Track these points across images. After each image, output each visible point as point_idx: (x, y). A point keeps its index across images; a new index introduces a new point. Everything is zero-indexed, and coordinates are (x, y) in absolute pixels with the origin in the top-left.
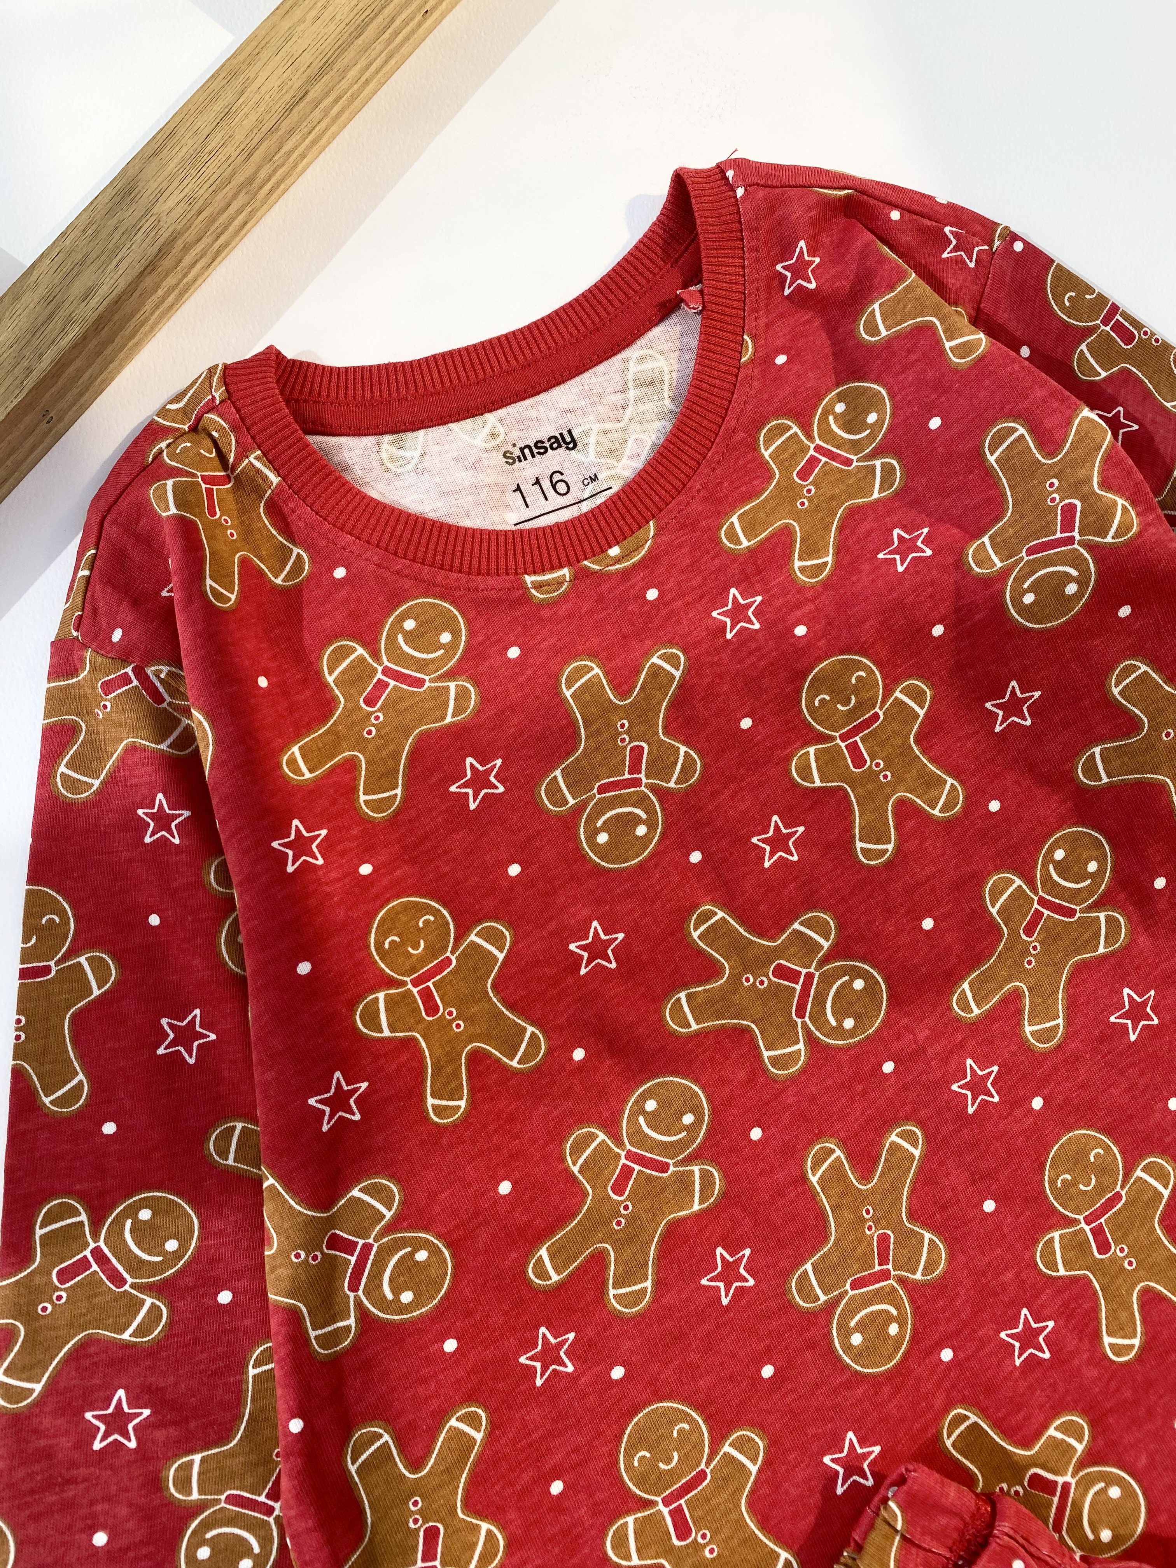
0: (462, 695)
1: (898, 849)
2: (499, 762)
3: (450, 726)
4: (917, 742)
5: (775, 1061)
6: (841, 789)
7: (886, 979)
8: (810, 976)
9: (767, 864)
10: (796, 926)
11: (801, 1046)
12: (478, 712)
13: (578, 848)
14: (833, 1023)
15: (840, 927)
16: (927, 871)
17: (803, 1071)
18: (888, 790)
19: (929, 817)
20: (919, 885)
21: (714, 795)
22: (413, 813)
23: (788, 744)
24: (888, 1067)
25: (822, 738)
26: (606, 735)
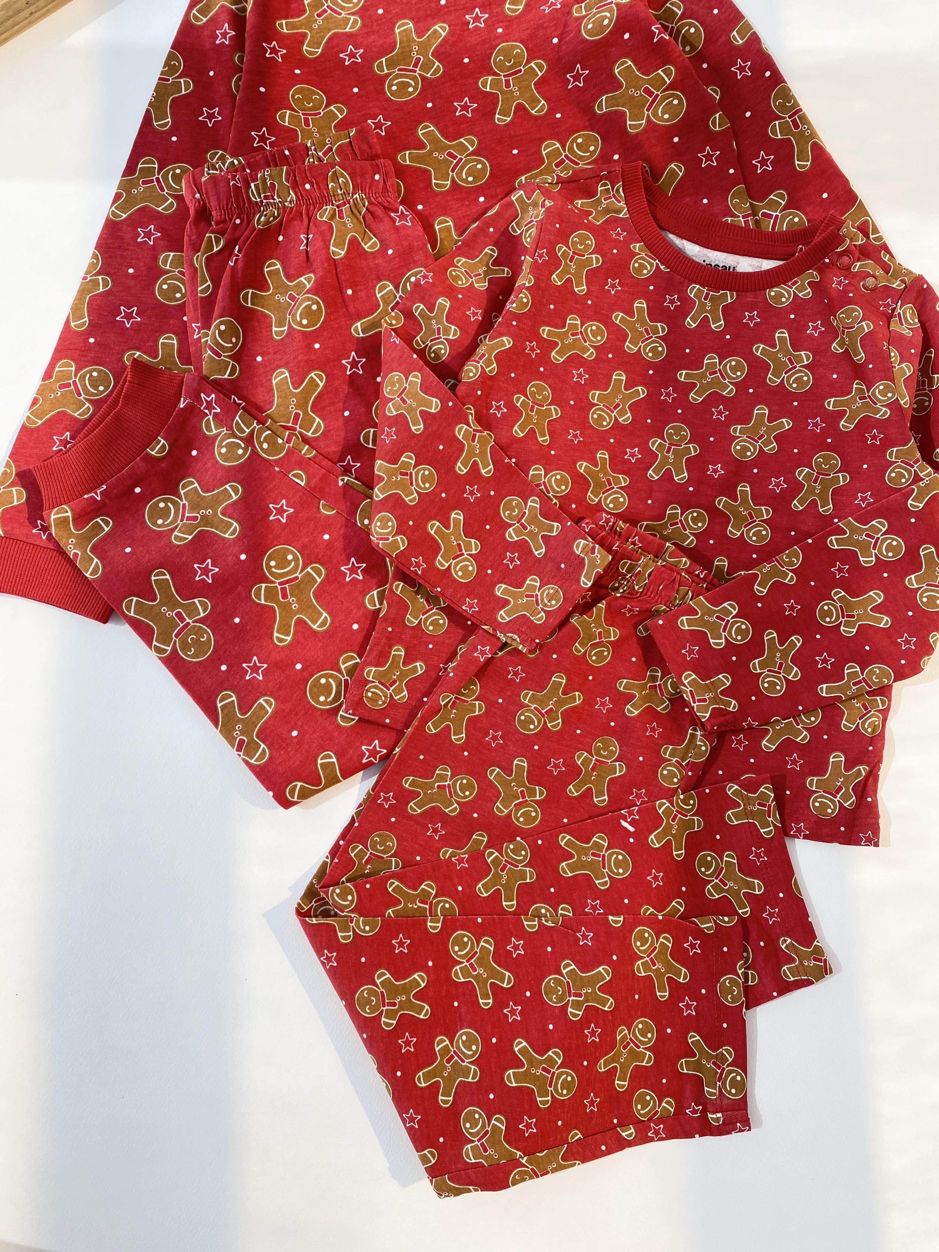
0: (355, 22)
1: (512, 120)
2: (362, 51)
3: (347, 32)
4: (534, 84)
5: (436, 184)
6: (497, 94)
7: (490, 166)
8: (461, 159)
9: (457, 114)
10: (462, 140)
11: (449, 182)
12: (359, 30)
13: (383, 89)
14: (464, 177)
15: (479, 144)
16: (521, 131)
17: (447, 191)
18: (515, 98)
19: (530, 113)
20: (516, 136)
21: (443, 83)
22: (323, 59)
23: (480, 73)
24: (482, 199)
25: (496, 74)
26: (407, 49)
